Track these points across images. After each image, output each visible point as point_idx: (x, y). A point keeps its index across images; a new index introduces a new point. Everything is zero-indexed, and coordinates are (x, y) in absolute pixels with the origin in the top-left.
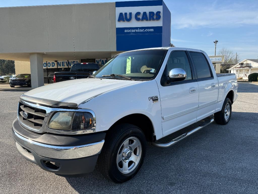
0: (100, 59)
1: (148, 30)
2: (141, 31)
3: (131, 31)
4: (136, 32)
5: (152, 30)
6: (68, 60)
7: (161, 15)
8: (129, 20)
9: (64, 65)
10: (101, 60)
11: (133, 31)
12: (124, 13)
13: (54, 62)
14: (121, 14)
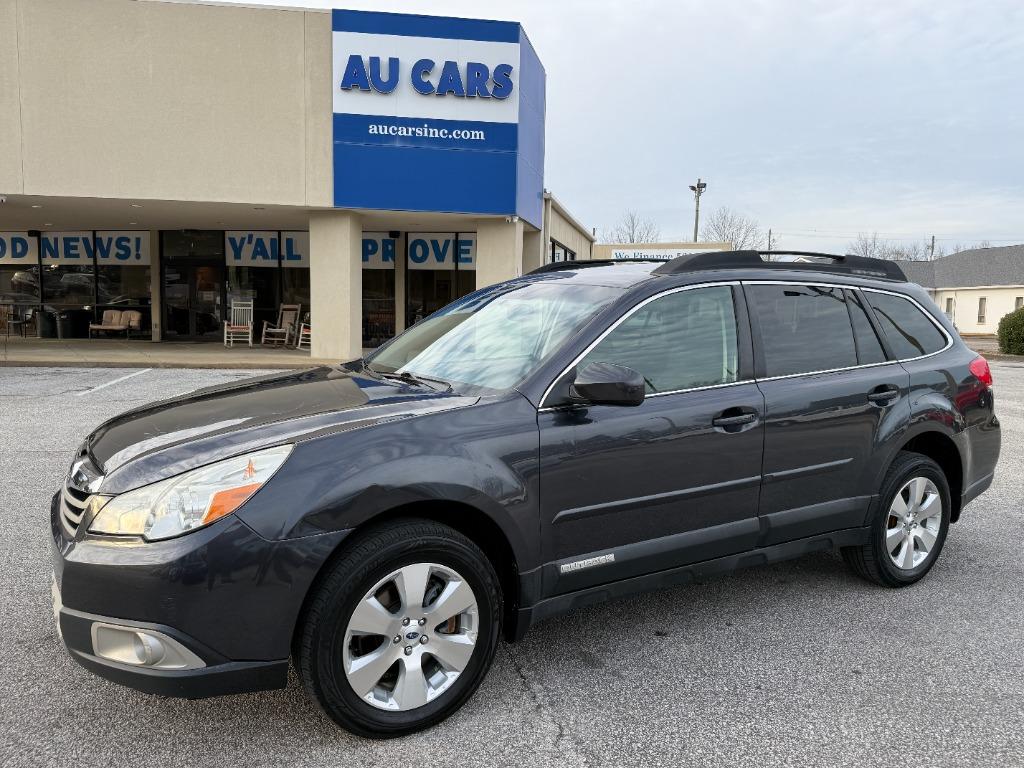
0: (246, 235)
1: (466, 135)
2: (435, 133)
3: (394, 131)
4: (414, 138)
5: (480, 135)
6: (94, 232)
7: (515, 78)
8: (388, 87)
9: (72, 252)
10: (251, 237)
11: (403, 132)
12: (366, 59)
13: (25, 236)
14: (355, 61)
